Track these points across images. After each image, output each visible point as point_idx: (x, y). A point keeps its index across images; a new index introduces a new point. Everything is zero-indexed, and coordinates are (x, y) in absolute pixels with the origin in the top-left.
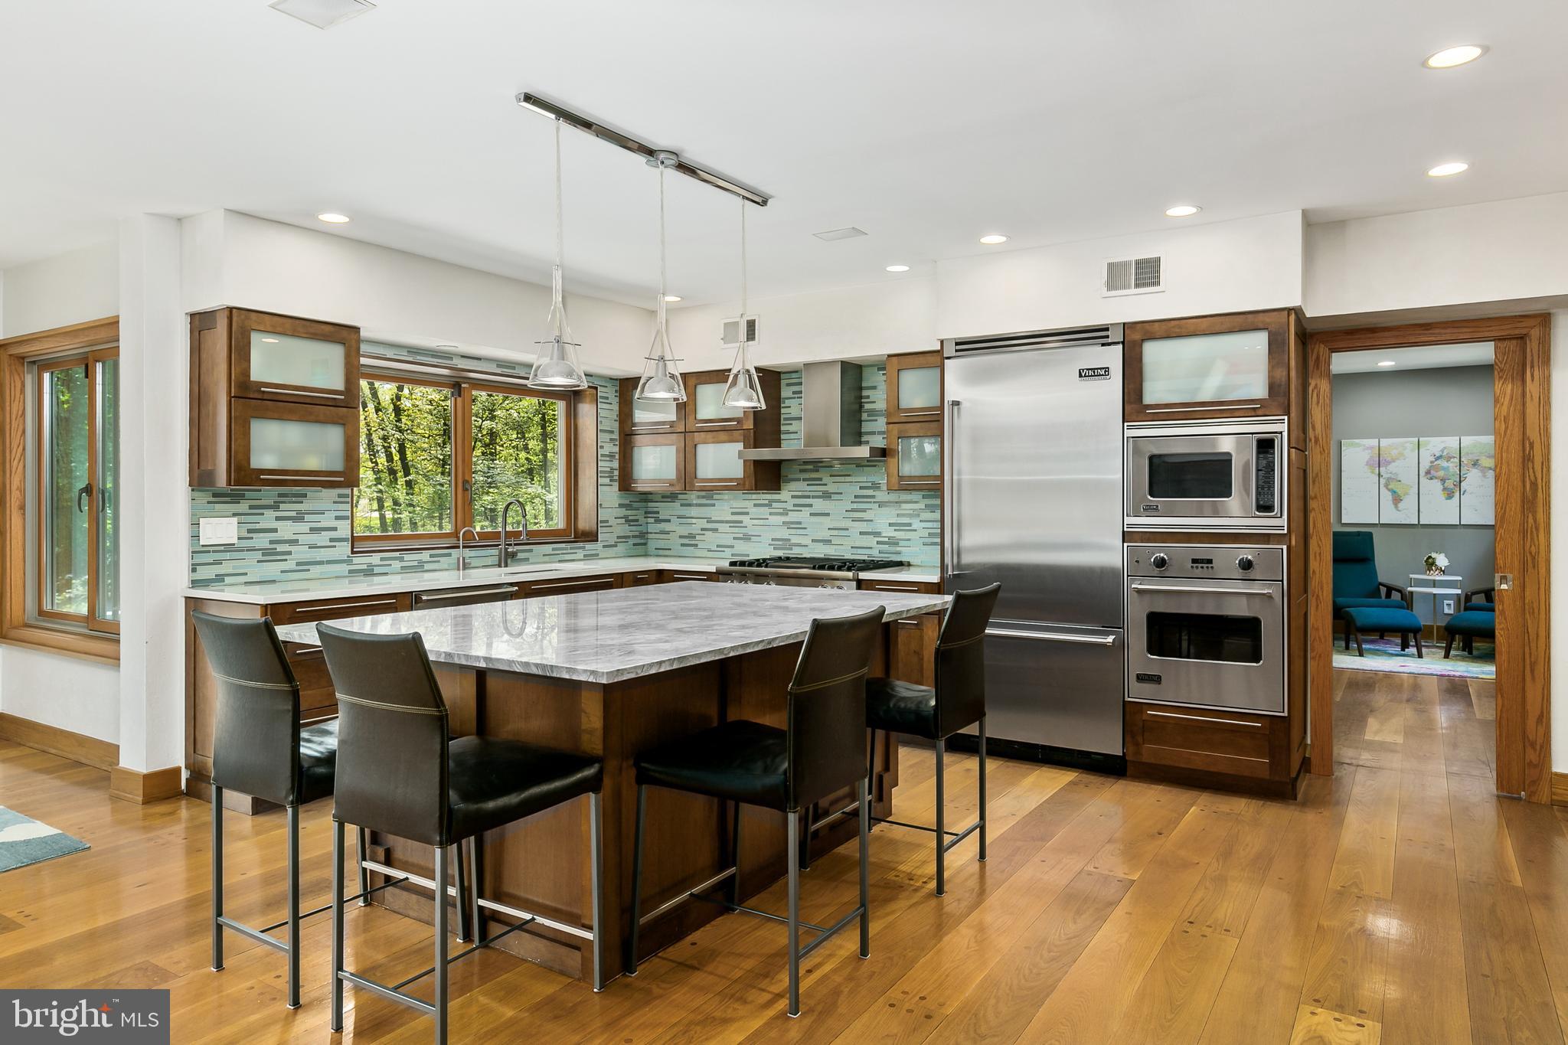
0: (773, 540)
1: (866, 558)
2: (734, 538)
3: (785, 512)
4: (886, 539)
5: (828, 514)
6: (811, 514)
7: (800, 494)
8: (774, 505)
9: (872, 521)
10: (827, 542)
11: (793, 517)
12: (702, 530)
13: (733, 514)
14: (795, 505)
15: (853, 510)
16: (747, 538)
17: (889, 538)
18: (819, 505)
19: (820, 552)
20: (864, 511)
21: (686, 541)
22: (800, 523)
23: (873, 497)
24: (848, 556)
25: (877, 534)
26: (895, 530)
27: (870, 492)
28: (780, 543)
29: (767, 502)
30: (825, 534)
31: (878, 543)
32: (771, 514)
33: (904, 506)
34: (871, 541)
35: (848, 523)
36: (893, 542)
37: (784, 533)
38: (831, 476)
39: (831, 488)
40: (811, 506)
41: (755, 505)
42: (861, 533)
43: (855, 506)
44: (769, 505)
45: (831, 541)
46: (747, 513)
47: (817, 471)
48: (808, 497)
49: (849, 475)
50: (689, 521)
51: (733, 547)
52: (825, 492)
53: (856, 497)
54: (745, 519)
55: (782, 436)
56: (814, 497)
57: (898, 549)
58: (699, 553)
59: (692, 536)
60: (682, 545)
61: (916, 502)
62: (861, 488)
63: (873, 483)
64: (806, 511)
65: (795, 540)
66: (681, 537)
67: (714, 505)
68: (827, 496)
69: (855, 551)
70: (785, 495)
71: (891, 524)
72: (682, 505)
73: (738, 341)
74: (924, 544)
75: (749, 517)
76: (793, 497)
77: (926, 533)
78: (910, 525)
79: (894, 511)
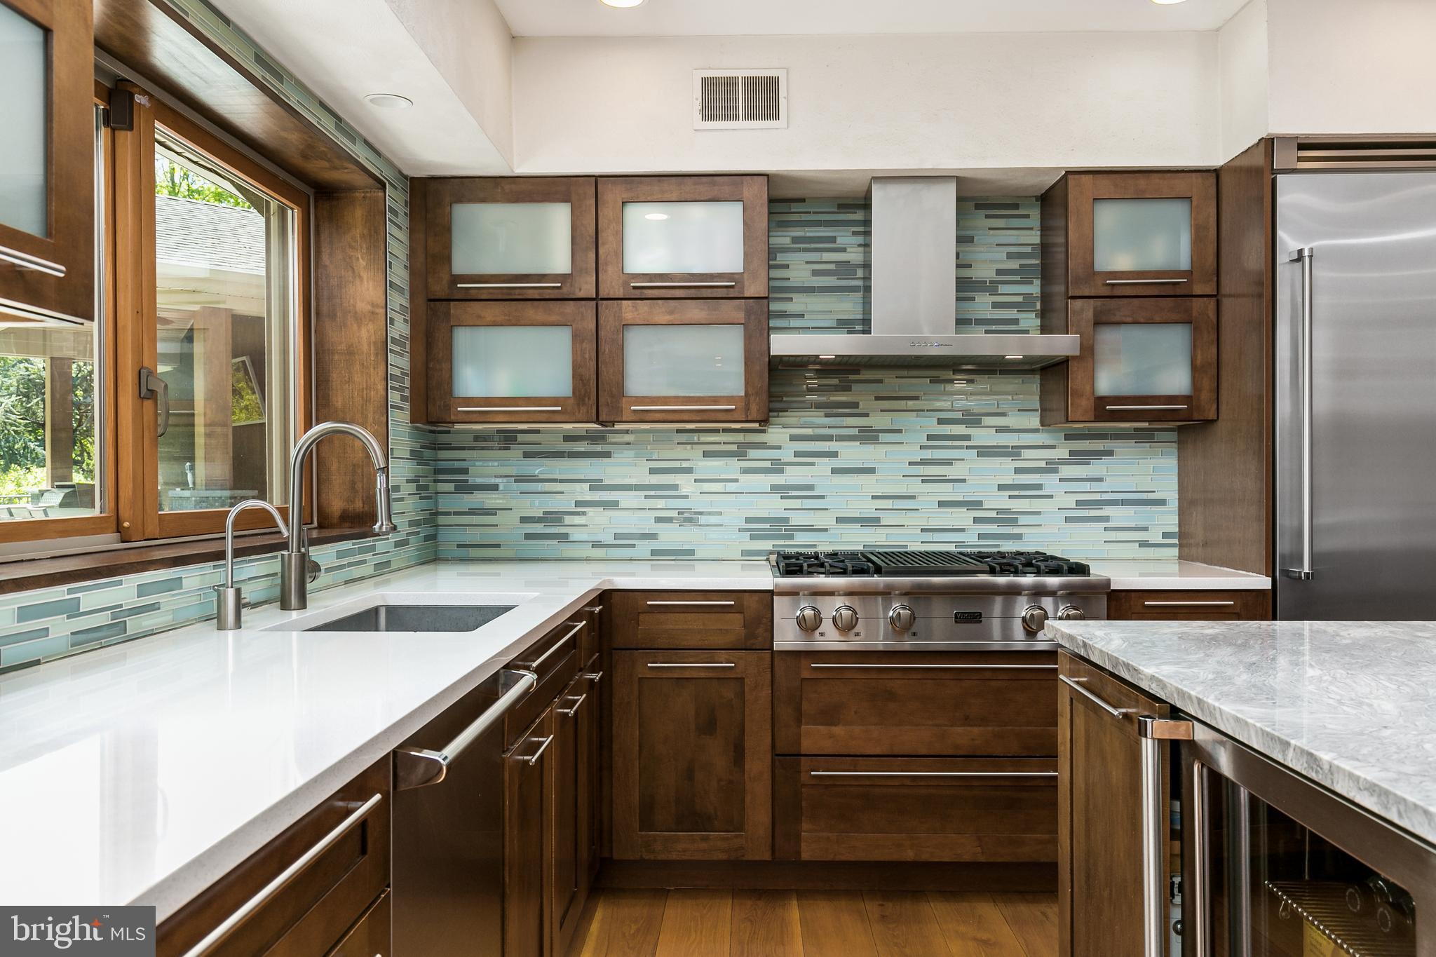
0: (748, 520)
1: (951, 548)
2: (659, 520)
3: (777, 467)
4: (994, 514)
5: (871, 471)
6: (834, 471)
7: (809, 431)
8: (752, 453)
9: (964, 481)
10: (870, 522)
11: (793, 475)
12: (578, 503)
13: (653, 471)
14: (797, 454)
15: (924, 462)
16: (688, 518)
17: (999, 511)
18: (852, 453)
19: (854, 540)
20: (948, 462)
21: (538, 528)
22: (811, 487)
23: (968, 438)
24: (916, 544)
25: (975, 504)
26: (1010, 497)
27: (960, 430)
28: (767, 526)
29: (734, 447)
30: (868, 508)
31: (976, 520)
32: (746, 471)
33: (1026, 454)
34: (962, 518)
35: (916, 487)
36: (1006, 518)
37: (774, 506)
38: (877, 398)
39: (877, 421)
40: (834, 454)
41: (705, 454)
42: (942, 504)
43: (928, 454)
44: (741, 454)
45: (877, 519)
46: (689, 471)
47: (848, 389)
48: (829, 438)
49: (916, 398)
50: (547, 487)
51: (653, 536)
52: (863, 430)
53: (930, 437)
54: (685, 483)
56: (841, 438)
57: (1016, 531)
59: (552, 517)
60: (528, 536)
61: (1053, 447)
62: (940, 421)
63: (967, 413)
64: (825, 465)
65: (797, 519)
66: (524, 520)
68: (868, 436)
69: (928, 537)
70: (776, 434)
71: (1001, 487)
72: (527, 455)
73: (736, 118)
74: (1068, 519)
75: (691, 477)
76: (793, 438)
77: (1070, 501)
78: (1039, 487)
79: (1009, 464)
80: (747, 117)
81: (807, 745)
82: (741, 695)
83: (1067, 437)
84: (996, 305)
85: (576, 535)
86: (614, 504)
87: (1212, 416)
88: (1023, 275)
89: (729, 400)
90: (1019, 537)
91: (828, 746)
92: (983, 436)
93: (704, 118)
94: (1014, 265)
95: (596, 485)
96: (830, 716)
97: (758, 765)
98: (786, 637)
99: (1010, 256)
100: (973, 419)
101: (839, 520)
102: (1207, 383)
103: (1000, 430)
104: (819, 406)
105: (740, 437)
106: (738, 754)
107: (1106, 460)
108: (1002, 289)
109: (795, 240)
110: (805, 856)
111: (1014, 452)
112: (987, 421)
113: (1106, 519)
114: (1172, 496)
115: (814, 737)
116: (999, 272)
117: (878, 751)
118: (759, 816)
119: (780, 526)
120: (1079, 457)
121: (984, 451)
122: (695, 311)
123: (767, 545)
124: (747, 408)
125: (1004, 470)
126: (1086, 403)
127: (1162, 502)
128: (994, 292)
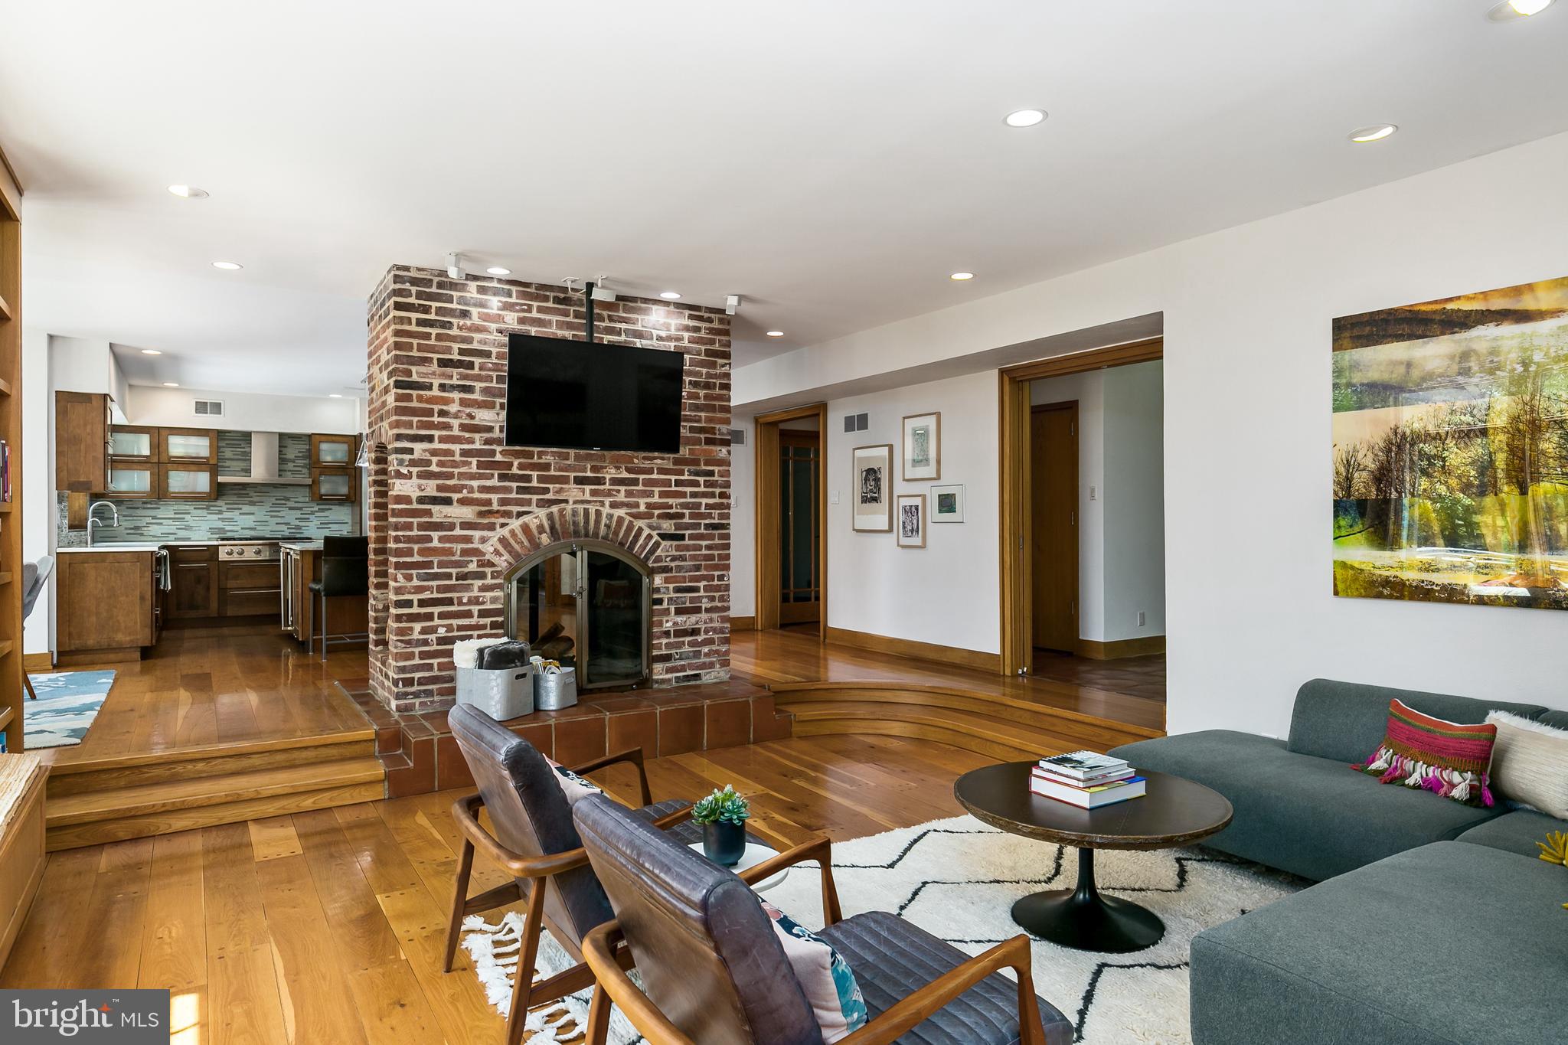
2: (177, 529)
3: (220, 512)
5: (253, 514)
6: (240, 514)
7: (232, 502)
8: (212, 508)
9: (284, 517)
10: (254, 529)
11: (226, 515)
13: (175, 513)
14: (227, 509)
15: (271, 511)
16: (188, 528)
17: (296, 526)
18: (246, 508)
20: (279, 512)
21: (132, 531)
22: (233, 519)
23: (285, 504)
25: (289, 524)
26: (299, 522)
27: (283, 502)
30: (253, 525)
31: (288, 528)
33: (304, 509)
34: (284, 528)
35: (267, 518)
36: (298, 528)
37: (220, 524)
39: (255, 499)
40: (241, 509)
41: (195, 508)
43: (272, 509)
44: (207, 509)
46: (189, 513)
48: (238, 504)
50: (135, 518)
52: (250, 501)
53: (273, 504)
54: (188, 517)
55: (219, 469)
56: (243, 504)
58: (142, 538)
59: (137, 528)
60: (128, 534)
61: (313, 507)
62: (276, 499)
63: (285, 497)
64: (237, 512)
65: (227, 528)
66: (126, 529)
67: (159, 508)
68: (252, 503)
69: (272, 533)
70: (219, 503)
71: (296, 519)
72: (128, 508)
73: (207, 413)
74: (318, 528)
75: (189, 516)
76: (226, 504)
77: (319, 523)
78: (308, 519)
79: (299, 512)
80: (211, 413)
81: (228, 586)
82: (209, 573)
83: (318, 505)
84: (294, 466)
85: (145, 533)
86: (161, 524)
87: (354, 500)
88: (304, 458)
89: (204, 493)
90: (302, 533)
91: (236, 586)
92: (291, 504)
93: (196, 413)
94: (300, 455)
95: (154, 518)
96: (236, 577)
97: (214, 593)
98: (223, 556)
99: (299, 452)
100: (287, 499)
101: (242, 529)
102: (352, 492)
103: (296, 502)
104: (235, 494)
105: (207, 503)
106: (208, 589)
107: (330, 511)
108: (297, 461)
109: (227, 444)
110: (228, 615)
111: (300, 509)
112: (292, 499)
113: (330, 528)
114: (350, 521)
115: (231, 584)
116: (296, 457)
117: (250, 586)
118: (214, 605)
119: (221, 530)
120: (322, 510)
121: (291, 508)
122: (193, 467)
123: (217, 536)
124: (210, 496)
125: (298, 514)
126: (317, 496)
127: (346, 523)
128: (294, 462)
